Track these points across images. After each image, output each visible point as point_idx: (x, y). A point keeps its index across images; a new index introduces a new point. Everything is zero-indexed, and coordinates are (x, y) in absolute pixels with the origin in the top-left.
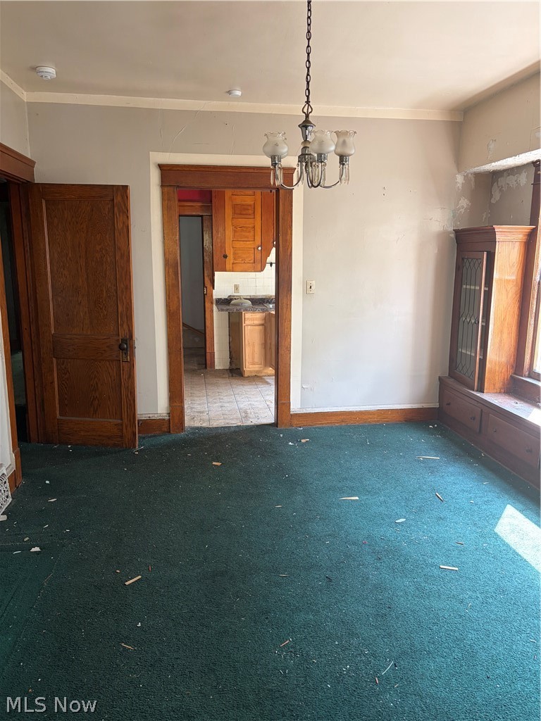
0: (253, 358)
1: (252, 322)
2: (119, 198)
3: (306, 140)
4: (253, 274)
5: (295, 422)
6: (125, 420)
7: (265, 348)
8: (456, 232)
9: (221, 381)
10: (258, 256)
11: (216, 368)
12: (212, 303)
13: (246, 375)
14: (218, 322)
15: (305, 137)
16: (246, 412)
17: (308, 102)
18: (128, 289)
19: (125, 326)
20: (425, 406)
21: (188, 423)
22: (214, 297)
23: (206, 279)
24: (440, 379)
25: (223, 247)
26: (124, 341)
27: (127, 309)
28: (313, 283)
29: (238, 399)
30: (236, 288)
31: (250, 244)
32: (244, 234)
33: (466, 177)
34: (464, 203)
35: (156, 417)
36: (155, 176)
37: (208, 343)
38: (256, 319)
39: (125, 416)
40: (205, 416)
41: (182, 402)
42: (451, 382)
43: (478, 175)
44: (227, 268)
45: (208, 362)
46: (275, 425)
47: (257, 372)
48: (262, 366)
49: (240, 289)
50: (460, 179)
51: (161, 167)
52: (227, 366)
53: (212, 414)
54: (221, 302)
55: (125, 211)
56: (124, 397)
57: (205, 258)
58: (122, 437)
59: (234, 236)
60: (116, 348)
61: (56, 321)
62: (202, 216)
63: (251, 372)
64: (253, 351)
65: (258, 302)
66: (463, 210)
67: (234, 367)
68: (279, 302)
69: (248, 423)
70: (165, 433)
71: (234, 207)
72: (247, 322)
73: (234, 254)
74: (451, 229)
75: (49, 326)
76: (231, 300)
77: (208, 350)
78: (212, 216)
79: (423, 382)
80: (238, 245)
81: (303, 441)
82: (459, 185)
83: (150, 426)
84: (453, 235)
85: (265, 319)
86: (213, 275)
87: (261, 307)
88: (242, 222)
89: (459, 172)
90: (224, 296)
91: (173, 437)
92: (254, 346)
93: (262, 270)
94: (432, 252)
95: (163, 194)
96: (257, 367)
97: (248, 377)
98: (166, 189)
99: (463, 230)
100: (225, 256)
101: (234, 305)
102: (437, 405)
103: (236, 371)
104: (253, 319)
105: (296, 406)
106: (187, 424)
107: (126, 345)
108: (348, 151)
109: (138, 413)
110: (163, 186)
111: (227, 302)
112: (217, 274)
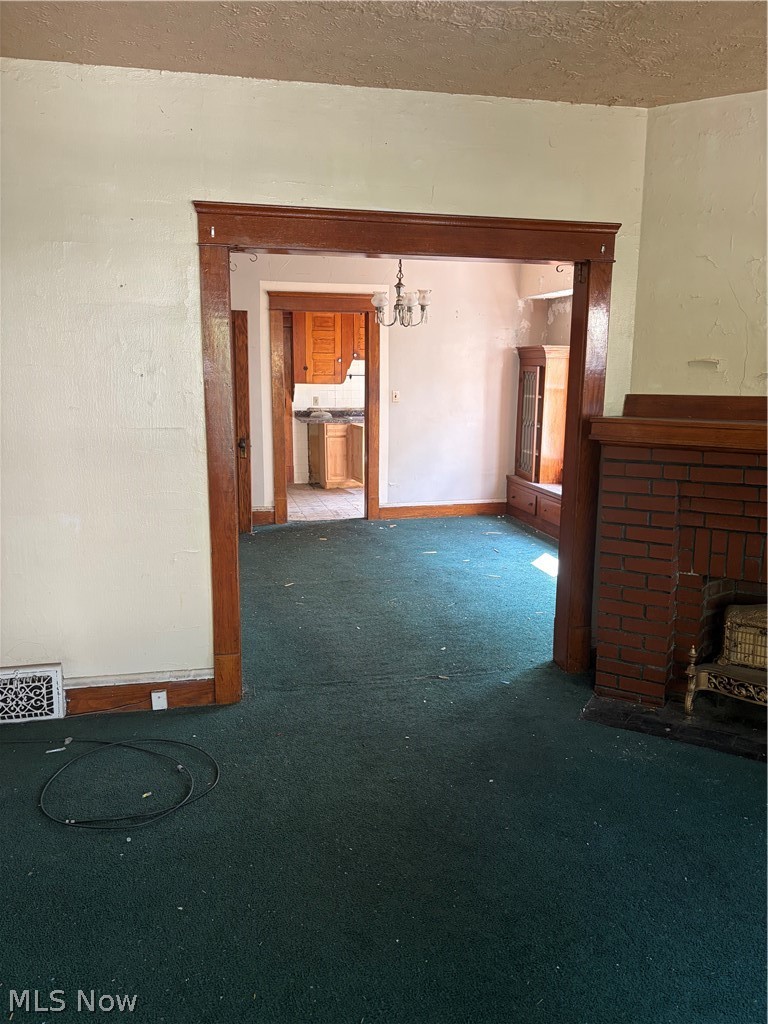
0: (335, 470)
1: (334, 433)
2: (240, 321)
3: (399, 295)
4: (332, 387)
5: (383, 515)
6: (242, 508)
7: (347, 460)
8: (519, 349)
10: (338, 368)
11: (296, 482)
12: (291, 416)
13: (328, 488)
14: (298, 434)
15: (399, 293)
17: (400, 271)
19: (243, 428)
20: (495, 501)
21: (290, 517)
22: (293, 410)
24: (508, 477)
25: (304, 359)
26: (242, 440)
27: (245, 414)
28: (398, 393)
29: (326, 503)
30: (316, 400)
31: (330, 357)
32: (324, 346)
33: (526, 302)
34: (525, 324)
35: (263, 510)
36: (264, 301)
38: (338, 431)
39: (241, 505)
40: (300, 514)
41: (285, 496)
42: (516, 478)
43: (535, 301)
44: (308, 380)
46: (367, 518)
47: (340, 484)
48: (345, 477)
49: (320, 401)
50: (521, 304)
51: (270, 293)
52: (307, 480)
53: (306, 514)
54: (300, 415)
55: (244, 332)
56: (241, 487)
59: (314, 349)
63: (334, 484)
64: (335, 462)
65: (338, 415)
66: (524, 330)
67: (313, 481)
69: (341, 518)
70: (271, 523)
71: (314, 319)
72: (330, 434)
73: (315, 366)
74: (514, 346)
76: (311, 412)
78: (292, 327)
79: (493, 481)
80: (318, 357)
81: (391, 526)
82: (521, 309)
83: (261, 517)
84: (516, 352)
85: (347, 431)
86: (293, 387)
87: (341, 419)
88: (322, 334)
89: (520, 298)
90: (303, 408)
91: (278, 526)
92: (336, 457)
93: (342, 382)
94: (498, 366)
95: (270, 316)
96: (338, 479)
97: (330, 489)
98: (273, 312)
99: (522, 348)
100: (306, 369)
101: (314, 417)
102: (505, 501)
103: (317, 484)
104: (335, 431)
105: (384, 500)
106: (289, 519)
108: (427, 303)
109: (253, 505)
110: (270, 309)
111: (307, 414)
112: (296, 385)
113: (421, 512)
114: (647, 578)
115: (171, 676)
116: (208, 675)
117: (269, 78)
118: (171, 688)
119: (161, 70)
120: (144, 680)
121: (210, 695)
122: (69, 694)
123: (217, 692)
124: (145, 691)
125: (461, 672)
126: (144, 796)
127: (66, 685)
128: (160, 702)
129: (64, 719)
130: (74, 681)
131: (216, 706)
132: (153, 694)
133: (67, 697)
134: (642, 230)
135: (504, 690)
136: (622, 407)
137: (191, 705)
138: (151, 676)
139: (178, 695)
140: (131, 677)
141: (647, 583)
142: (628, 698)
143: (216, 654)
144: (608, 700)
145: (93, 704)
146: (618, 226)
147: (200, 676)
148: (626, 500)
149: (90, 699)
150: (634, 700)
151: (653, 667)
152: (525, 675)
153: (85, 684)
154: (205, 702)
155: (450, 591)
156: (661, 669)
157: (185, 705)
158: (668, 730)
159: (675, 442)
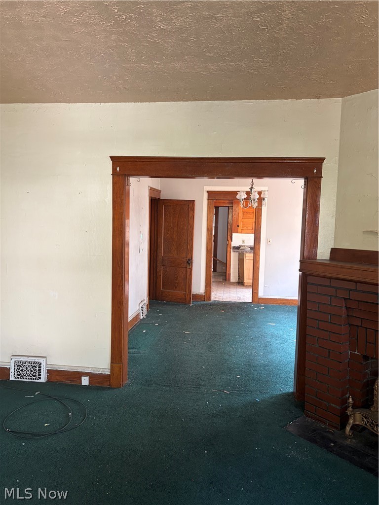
0: (249, 276)
2: (191, 205)
4: (251, 235)
5: (260, 301)
6: (187, 292)
9: (232, 286)
11: (231, 281)
12: (231, 248)
13: (245, 284)
14: (234, 257)
16: (240, 298)
18: (192, 239)
19: (190, 254)
21: (213, 298)
22: (232, 246)
23: (229, 237)
25: (237, 221)
26: (189, 260)
27: (191, 247)
28: (271, 239)
29: (238, 293)
30: (243, 241)
31: (251, 221)
32: (248, 215)
35: (199, 294)
36: (206, 195)
37: (227, 268)
38: (251, 257)
39: (187, 290)
40: (221, 298)
41: (210, 288)
44: (239, 232)
45: (227, 278)
46: (252, 303)
47: (251, 283)
49: (245, 242)
51: (208, 192)
52: (237, 280)
54: (235, 248)
55: (193, 210)
56: (187, 282)
57: (229, 227)
58: (185, 299)
59: (243, 216)
60: (186, 263)
61: (164, 252)
62: (228, 207)
63: (248, 283)
64: (249, 272)
65: (252, 249)
67: (240, 281)
68: (255, 249)
69: (240, 301)
70: (203, 301)
72: (247, 258)
73: (243, 225)
75: (161, 253)
76: (240, 247)
77: (227, 272)
78: (233, 206)
80: (245, 220)
81: (261, 308)
83: (197, 297)
86: (232, 235)
88: (247, 209)
90: (237, 245)
91: (206, 302)
92: (249, 270)
96: (249, 281)
97: (246, 286)
98: (209, 201)
100: (238, 226)
101: (241, 250)
103: (240, 283)
104: (249, 257)
105: (261, 294)
107: (189, 262)
109: (192, 291)
110: (208, 199)
111: (238, 248)
112: (234, 234)
113: (282, 302)
114: (329, 352)
115: (92, 370)
116: (108, 372)
117: (146, 102)
118: (91, 376)
119: (100, 103)
120: (80, 370)
121: (108, 382)
122: (49, 371)
123: (111, 381)
124: (78, 375)
125: (237, 391)
126: (46, 425)
127: (48, 367)
128: (85, 381)
129: (45, 383)
130: (51, 366)
131: (111, 388)
132: (82, 377)
133: (47, 373)
134: (339, 160)
135: (254, 404)
136: (329, 255)
137: (99, 385)
138: (83, 368)
139: (94, 379)
140: (75, 368)
141: (329, 355)
142: (321, 421)
143: (112, 362)
144: (309, 419)
145: (58, 378)
146: (323, 159)
147: (104, 372)
148: (319, 307)
149: (57, 375)
150: (324, 423)
151: (334, 405)
152: (272, 397)
153: (55, 368)
154: (106, 385)
155: (266, 345)
156: (338, 407)
157: (97, 385)
158: (332, 444)
159: (340, 276)
